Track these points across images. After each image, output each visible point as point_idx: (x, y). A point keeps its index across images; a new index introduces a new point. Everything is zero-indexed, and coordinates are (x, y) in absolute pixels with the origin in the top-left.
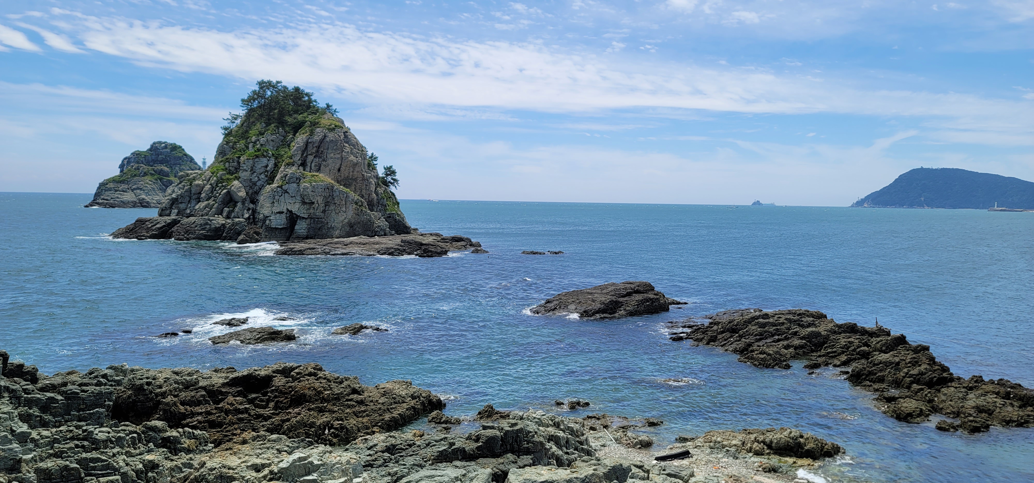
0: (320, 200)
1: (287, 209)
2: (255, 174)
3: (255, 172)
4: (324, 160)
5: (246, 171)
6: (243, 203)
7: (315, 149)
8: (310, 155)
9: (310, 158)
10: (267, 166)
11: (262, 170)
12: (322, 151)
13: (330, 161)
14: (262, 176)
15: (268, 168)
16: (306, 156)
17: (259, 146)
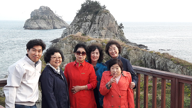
0: (104, 35)
3: (86, 26)
4: (104, 22)
5: (84, 26)
7: (101, 19)
10: (89, 24)
11: (88, 25)
12: (103, 20)
13: (105, 23)
14: (88, 27)
16: (99, 21)
17: (87, 19)
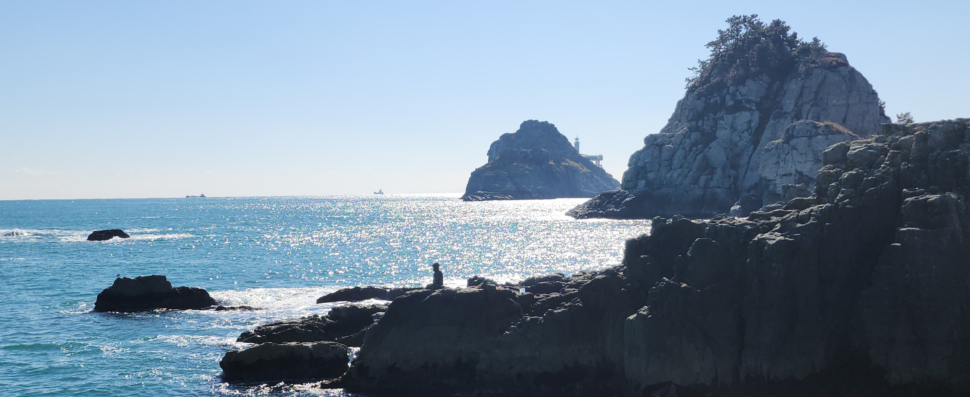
1: (797, 171)
2: (736, 132)
3: (736, 130)
4: (824, 109)
5: (726, 129)
6: (724, 169)
7: (812, 96)
8: (806, 103)
9: (807, 107)
10: (750, 122)
11: (745, 127)
12: (821, 98)
13: (832, 110)
14: (746, 134)
15: (753, 124)
16: (802, 105)
17: (740, 98)
